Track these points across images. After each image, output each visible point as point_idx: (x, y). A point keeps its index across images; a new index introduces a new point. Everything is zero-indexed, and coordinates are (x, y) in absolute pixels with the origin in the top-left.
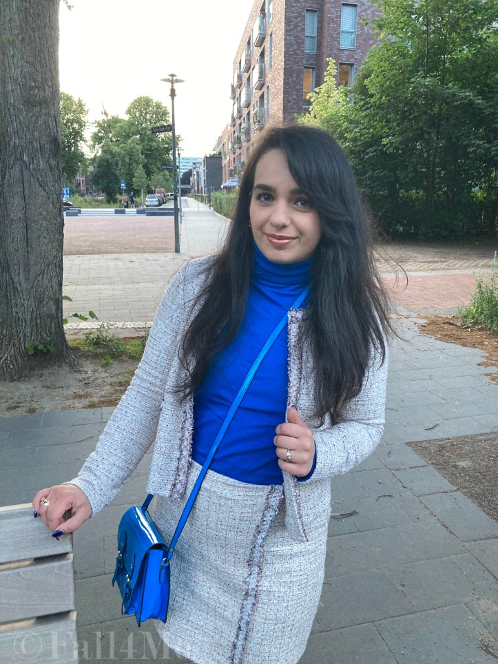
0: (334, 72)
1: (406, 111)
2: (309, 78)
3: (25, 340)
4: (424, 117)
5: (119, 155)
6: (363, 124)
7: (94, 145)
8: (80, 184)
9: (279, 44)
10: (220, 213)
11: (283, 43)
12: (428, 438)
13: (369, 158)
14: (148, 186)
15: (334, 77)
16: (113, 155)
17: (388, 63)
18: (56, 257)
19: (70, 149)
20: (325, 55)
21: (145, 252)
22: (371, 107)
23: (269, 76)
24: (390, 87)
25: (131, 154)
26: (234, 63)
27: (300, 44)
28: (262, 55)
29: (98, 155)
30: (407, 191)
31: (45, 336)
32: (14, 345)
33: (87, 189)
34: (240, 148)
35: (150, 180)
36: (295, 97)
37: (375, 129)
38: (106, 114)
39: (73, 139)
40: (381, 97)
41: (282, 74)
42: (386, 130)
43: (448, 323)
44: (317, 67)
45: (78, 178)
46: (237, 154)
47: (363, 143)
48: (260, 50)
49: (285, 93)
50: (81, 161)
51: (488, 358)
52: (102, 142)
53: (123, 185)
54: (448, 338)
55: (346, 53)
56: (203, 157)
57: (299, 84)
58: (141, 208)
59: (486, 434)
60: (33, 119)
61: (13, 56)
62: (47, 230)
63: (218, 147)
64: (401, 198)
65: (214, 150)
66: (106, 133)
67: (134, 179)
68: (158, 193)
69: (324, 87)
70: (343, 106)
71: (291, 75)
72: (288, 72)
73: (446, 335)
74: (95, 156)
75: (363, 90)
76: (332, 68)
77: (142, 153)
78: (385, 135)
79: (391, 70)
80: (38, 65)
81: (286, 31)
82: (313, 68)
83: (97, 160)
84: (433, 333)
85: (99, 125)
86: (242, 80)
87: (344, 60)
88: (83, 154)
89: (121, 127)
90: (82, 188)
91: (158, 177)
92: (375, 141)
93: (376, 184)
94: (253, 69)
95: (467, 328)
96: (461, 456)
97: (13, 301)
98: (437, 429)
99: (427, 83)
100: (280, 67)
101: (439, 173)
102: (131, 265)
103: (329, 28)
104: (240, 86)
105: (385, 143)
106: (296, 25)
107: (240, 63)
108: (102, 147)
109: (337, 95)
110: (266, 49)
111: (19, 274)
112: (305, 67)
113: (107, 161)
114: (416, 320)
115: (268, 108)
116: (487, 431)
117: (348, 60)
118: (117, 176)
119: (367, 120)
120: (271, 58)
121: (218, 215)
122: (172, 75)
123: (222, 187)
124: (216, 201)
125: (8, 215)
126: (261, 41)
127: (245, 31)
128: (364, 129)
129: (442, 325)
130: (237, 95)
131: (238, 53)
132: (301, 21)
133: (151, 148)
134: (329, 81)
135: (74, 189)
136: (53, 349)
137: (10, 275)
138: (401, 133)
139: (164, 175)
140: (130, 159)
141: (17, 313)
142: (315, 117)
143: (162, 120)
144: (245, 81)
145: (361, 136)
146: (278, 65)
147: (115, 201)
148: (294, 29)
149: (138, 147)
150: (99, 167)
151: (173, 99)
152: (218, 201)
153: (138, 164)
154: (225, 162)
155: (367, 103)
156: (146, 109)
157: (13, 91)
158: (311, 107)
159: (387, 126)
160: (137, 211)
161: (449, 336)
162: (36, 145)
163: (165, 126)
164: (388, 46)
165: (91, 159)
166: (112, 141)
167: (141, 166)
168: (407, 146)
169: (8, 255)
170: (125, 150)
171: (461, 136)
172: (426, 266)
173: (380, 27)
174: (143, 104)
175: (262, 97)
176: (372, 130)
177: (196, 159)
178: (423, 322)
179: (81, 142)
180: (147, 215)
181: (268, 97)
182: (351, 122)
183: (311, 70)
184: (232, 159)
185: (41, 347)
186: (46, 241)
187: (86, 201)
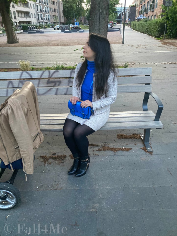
7: (87, 4)
8: (82, 20)
10: (135, 30)
19: (79, 6)
33: (84, 22)
34: (144, 2)
39: (80, 2)
45: (81, 18)
46: (143, 5)
50: (83, 11)
56: (129, 6)
63: (135, 2)
65: (133, 4)
74: (88, 8)
83: (88, 10)
88: (83, 8)
90: (83, 22)
91: (110, 16)
108: (90, 5)
121: (134, 30)
123: (136, 19)
124: (133, 25)
135: (80, 22)
139: (113, 15)
150: (89, 13)
152: (134, 25)
154: (137, 8)
165: (86, 10)
179: (83, 3)
184: (140, 7)
187: (84, 27)
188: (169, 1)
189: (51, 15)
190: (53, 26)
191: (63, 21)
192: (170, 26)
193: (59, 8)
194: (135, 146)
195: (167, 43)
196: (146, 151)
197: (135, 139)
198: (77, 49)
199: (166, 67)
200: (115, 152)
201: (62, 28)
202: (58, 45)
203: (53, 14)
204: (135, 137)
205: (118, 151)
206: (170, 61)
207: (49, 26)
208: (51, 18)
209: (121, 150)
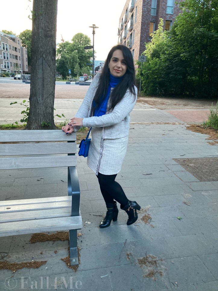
0: (162, 24)
1: (192, 42)
2: (152, 26)
3: (41, 121)
4: (199, 45)
5: (68, 59)
6: (173, 47)
7: (57, 54)
9: (140, 11)
11: (142, 11)
12: (180, 158)
13: (175, 62)
14: (80, 73)
15: (162, 26)
16: (66, 59)
17: (185, 21)
18: (52, 92)
20: (159, 17)
21: (80, 98)
22: (177, 40)
23: (135, 25)
24: (186, 31)
25: (73, 58)
26: (120, 19)
27: (149, 11)
28: (132, 16)
29: (59, 58)
30: (191, 77)
31: (48, 120)
32: (37, 123)
35: (81, 70)
36: (145, 35)
37: (178, 50)
38: (63, 40)
40: (181, 36)
41: (140, 25)
42: (183, 50)
43: (198, 126)
44: (156, 22)
47: (173, 56)
48: (131, 14)
49: (141, 33)
51: (210, 137)
52: (61, 53)
53: (70, 72)
54: (197, 131)
55: (169, 16)
57: (148, 29)
58: (77, 82)
59: (202, 158)
60: (48, 42)
61: (42, 20)
62: (50, 82)
64: (188, 80)
66: (63, 49)
67: (74, 69)
68: (84, 76)
69: (158, 31)
70: (165, 39)
71: (144, 25)
72: (143, 24)
73: (196, 130)
75: (174, 33)
76: (162, 22)
77: (78, 58)
78: (182, 52)
79: (186, 24)
80: (50, 23)
81: (143, 6)
82: (154, 22)
83: (59, 61)
84: (191, 129)
85: (60, 45)
86: (123, 27)
87: (168, 19)
89: (70, 47)
91: (84, 69)
92: (178, 55)
93: (177, 73)
94: (128, 22)
95: (205, 128)
96: (191, 163)
97: (37, 107)
98: (184, 156)
99: (201, 30)
100: (140, 21)
101: (205, 69)
102: (74, 103)
103: (162, 4)
104: (122, 29)
105: (182, 56)
106: (148, 3)
107: (122, 19)
108: (61, 55)
109: (163, 34)
110: (134, 13)
111: (40, 97)
112: (151, 22)
113: (63, 61)
114: (186, 125)
115: (133, 40)
116: (203, 157)
117: (170, 19)
118: (67, 68)
119: (175, 46)
120: (136, 17)
122: (94, 25)
125: (37, 76)
126: (132, 10)
127: (125, 5)
128: (173, 49)
129: (196, 127)
130: (121, 34)
131: (122, 14)
132: (150, 2)
133: (82, 56)
134: (160, 28)
136: (50, 125)
137: (37, 98)
138: (189, 52)
139: (87, 68)
140: (73, 61)
141: (38, 111)
142: (153, 44)
143: (87, 44)
144: (124, 27)
145: (172, 52)
146: (139, 20)
147: (66, 79)
148: (147, 5)
149: (77, 55)
150: (59, 64)
151: (94, 35)
153: (76, 63)
155: (175, 38)
156: (80, 39)
157: (41, 32)
158: (152, 39)
159: (183, 48)
160: (76, 83)
161: (197, 130)
162: (48, 51)
163: (88, 47)
164: (186, 14)
165: (56, 60)
166: (65, 53)
167: (77, 64)
168: (192, 57)
169: (36, 91)
170: (71, 57)
171: (215, 53)
172: (195, 107)
173: (183, 5)
174: (79, 37)
175: (131, 35)
176: (177, 50)
177: (101, 61)
178: (188, 126)
180: (80, 85)
181: (134, 35)
182: (168, 46)
183: (153, 23)
185: (46, 124)
186: (49, 86)
188: (143, 57)
189: (11, 63)
190: (13, 75)
191: (26, 70)
192: (145, 83)
193: (22, 55)
194: (54, 255)
195: (142, 100)
196: (68, 265)
197: (59, 242)
198: (16, 103)
199: (134, 129)
200: (14, 271)
201: (24, 78)
202: (9, 97)
203: (15, 61)
204: (60, 238)
205: (20, 269)
206: (139, 121)
207: (7, 75)
208: (11, 66)
209: (27, 267)
